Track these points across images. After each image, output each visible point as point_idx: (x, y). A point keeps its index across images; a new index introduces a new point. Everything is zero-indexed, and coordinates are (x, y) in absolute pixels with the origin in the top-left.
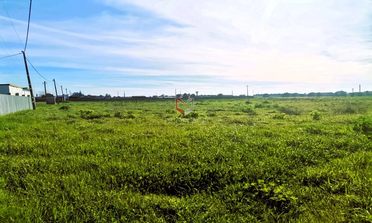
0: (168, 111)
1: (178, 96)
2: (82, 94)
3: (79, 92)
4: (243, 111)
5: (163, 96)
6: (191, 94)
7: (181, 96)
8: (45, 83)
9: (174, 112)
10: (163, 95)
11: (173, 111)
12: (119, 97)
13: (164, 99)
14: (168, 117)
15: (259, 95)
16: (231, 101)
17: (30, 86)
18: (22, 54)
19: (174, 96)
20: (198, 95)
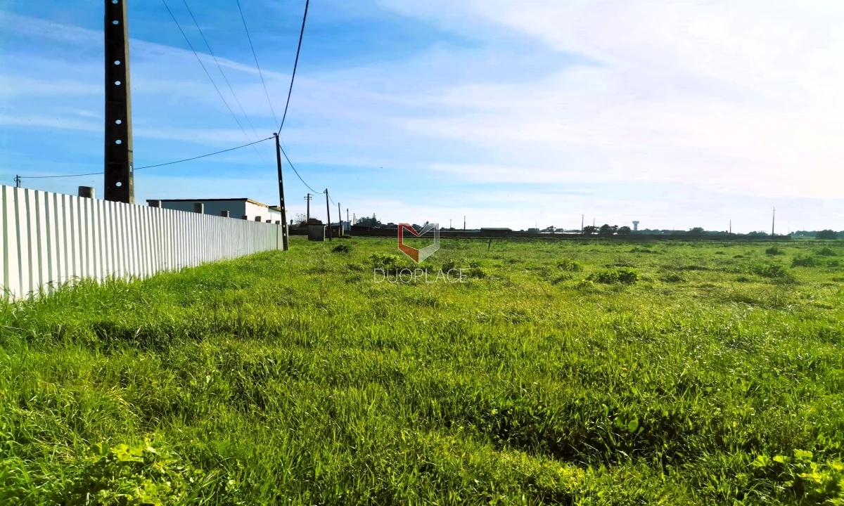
0: (563, 265)
1: (589, 230)
2: (378, 220)
3: (371, 217)
4: (758, 272)
5: (552, 230)
6: (619, 227)
7: (595, 231)
8: (308, 197)
9: (575, 268)
10: (552, 227)
11: (575, 265)
12: (452, 229)
13: (553, 236)
14: (561, 279)
15: (805, 233)
16: (725, 246)
17: (282, 203)
18: (275, 139)
19: (578, 231)
20: (639, 229)
